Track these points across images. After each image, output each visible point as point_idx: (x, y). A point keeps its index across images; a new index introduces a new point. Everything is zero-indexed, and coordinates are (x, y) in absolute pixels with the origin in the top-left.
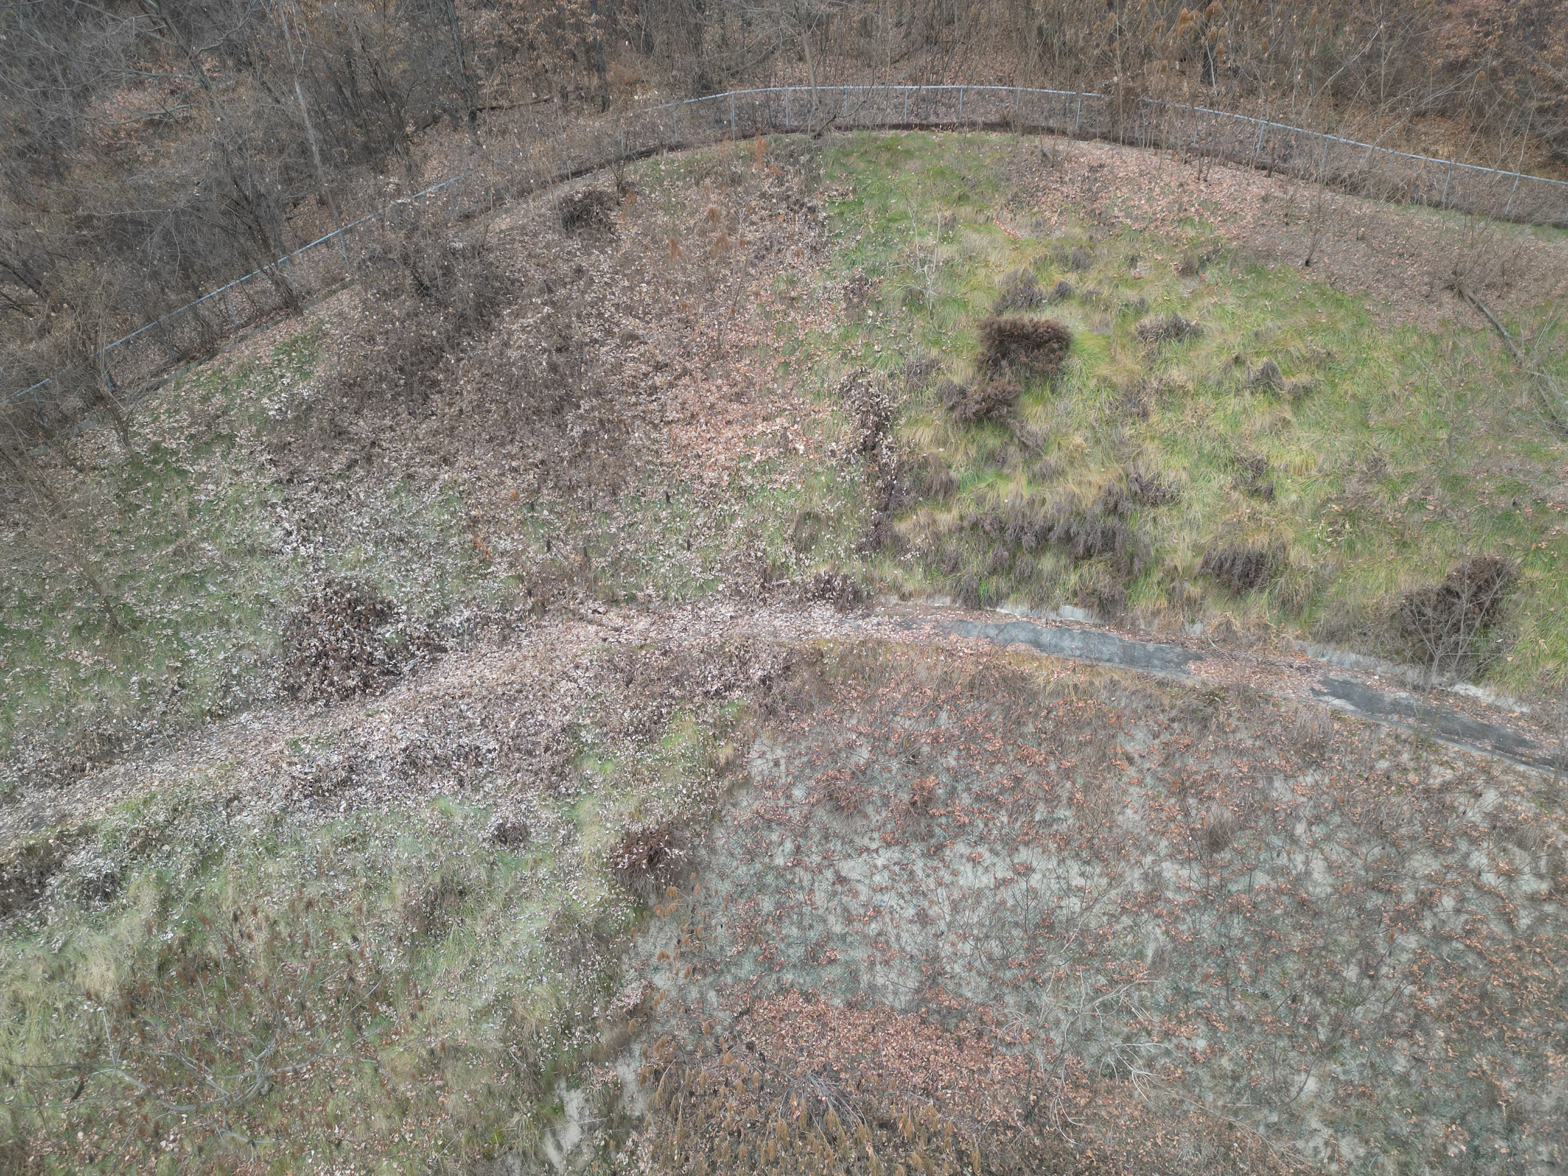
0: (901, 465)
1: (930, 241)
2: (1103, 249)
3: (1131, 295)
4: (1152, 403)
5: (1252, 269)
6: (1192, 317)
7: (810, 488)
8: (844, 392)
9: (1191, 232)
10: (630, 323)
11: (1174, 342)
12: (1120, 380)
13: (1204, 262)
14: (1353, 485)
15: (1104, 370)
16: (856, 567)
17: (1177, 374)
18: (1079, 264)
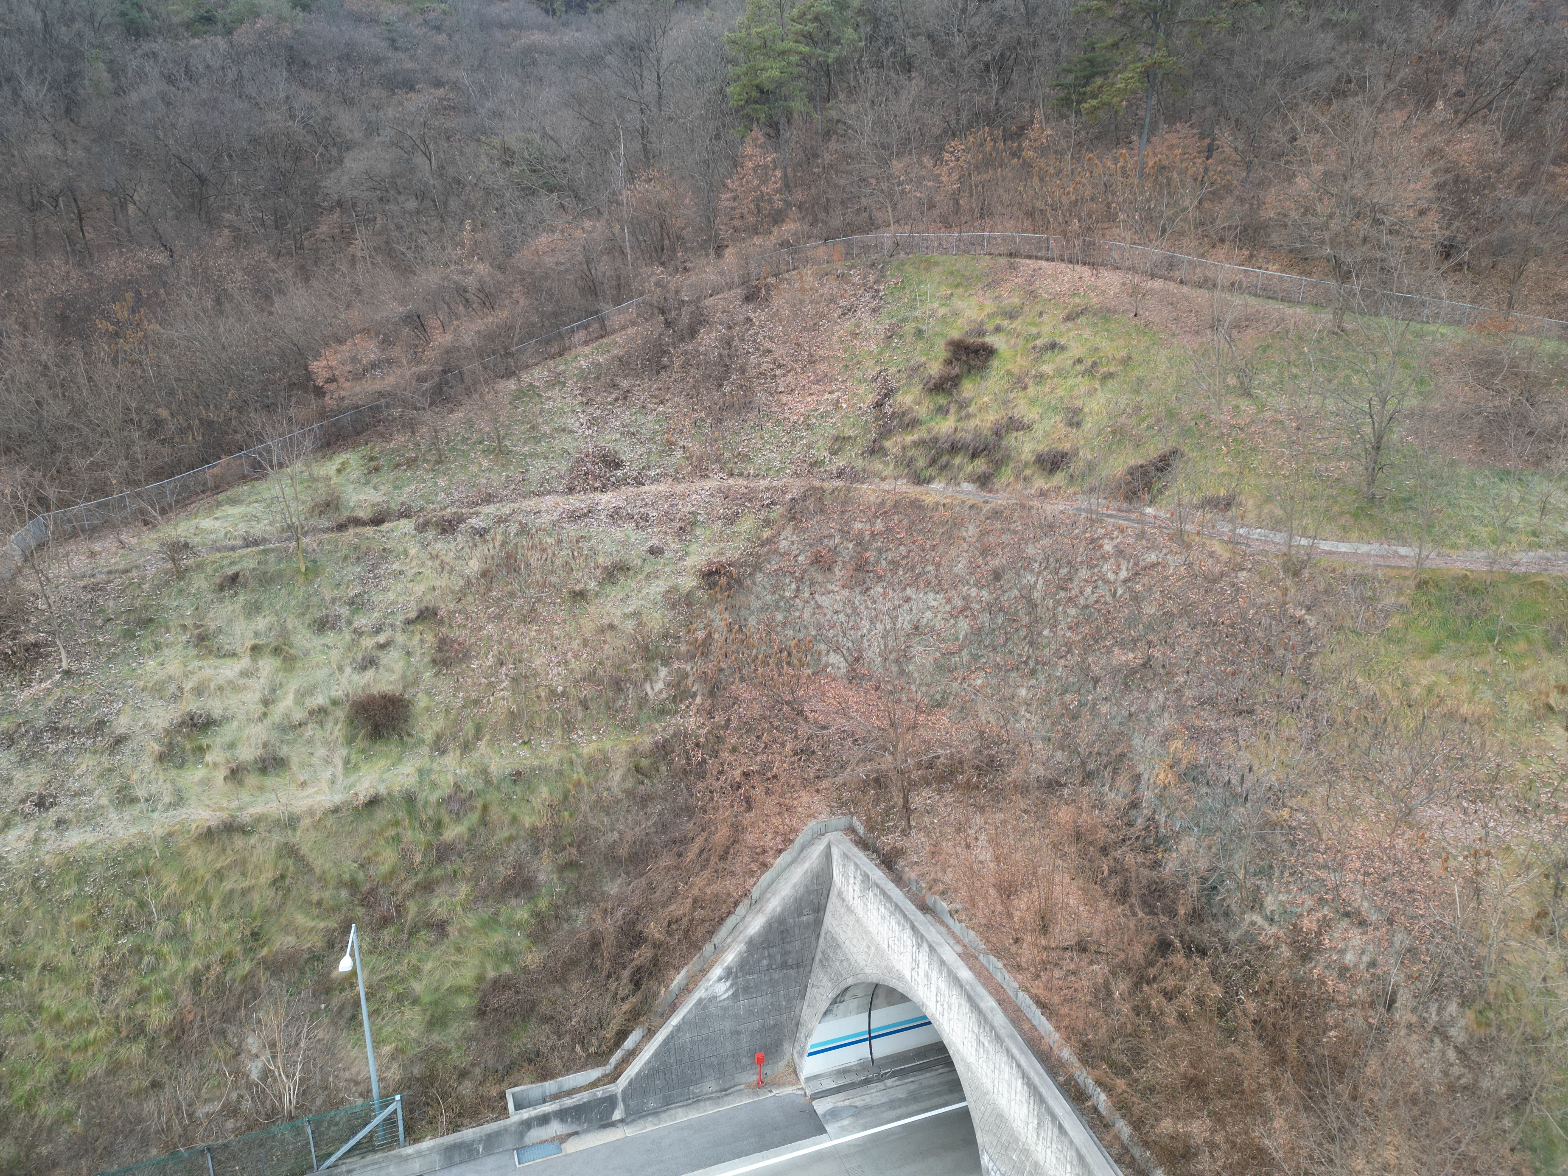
0: (893, 413)
1: (936, 305)
2: (1026, 309)
3: (1034, 330)
4: (1030, 382)
5: (1104, 317)
6: (1062, 341)
7: (844, 425)
8: (874, 379)
9: (1077, 300)
10: (768, 345)
11: (1049, 353)
12: (1016, 371)
13: (1078, 316)
14: (1122, 419)
15: (1009, 367)
16: (860, 463)
17: (1047, 368)
18: (1012, 315)
